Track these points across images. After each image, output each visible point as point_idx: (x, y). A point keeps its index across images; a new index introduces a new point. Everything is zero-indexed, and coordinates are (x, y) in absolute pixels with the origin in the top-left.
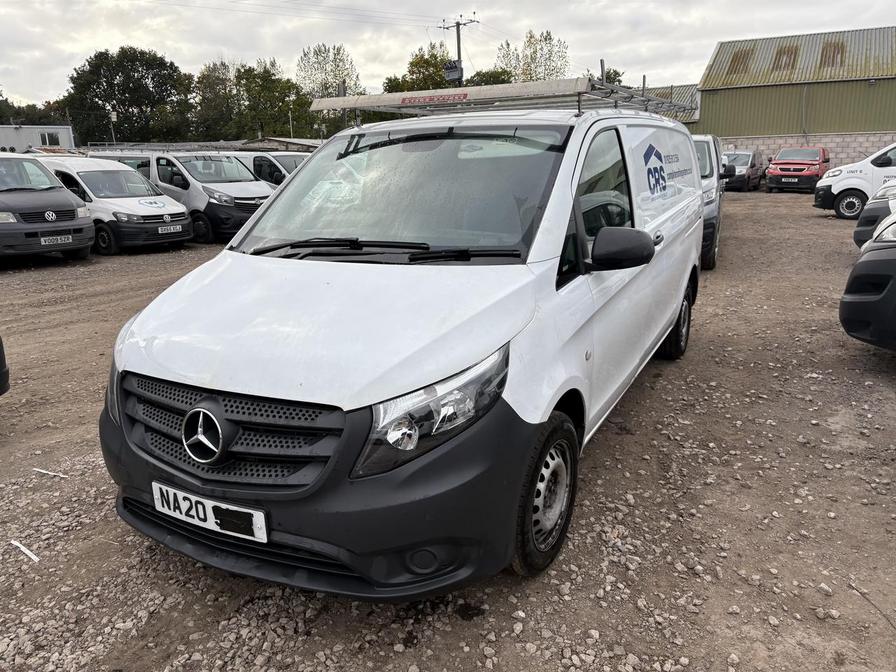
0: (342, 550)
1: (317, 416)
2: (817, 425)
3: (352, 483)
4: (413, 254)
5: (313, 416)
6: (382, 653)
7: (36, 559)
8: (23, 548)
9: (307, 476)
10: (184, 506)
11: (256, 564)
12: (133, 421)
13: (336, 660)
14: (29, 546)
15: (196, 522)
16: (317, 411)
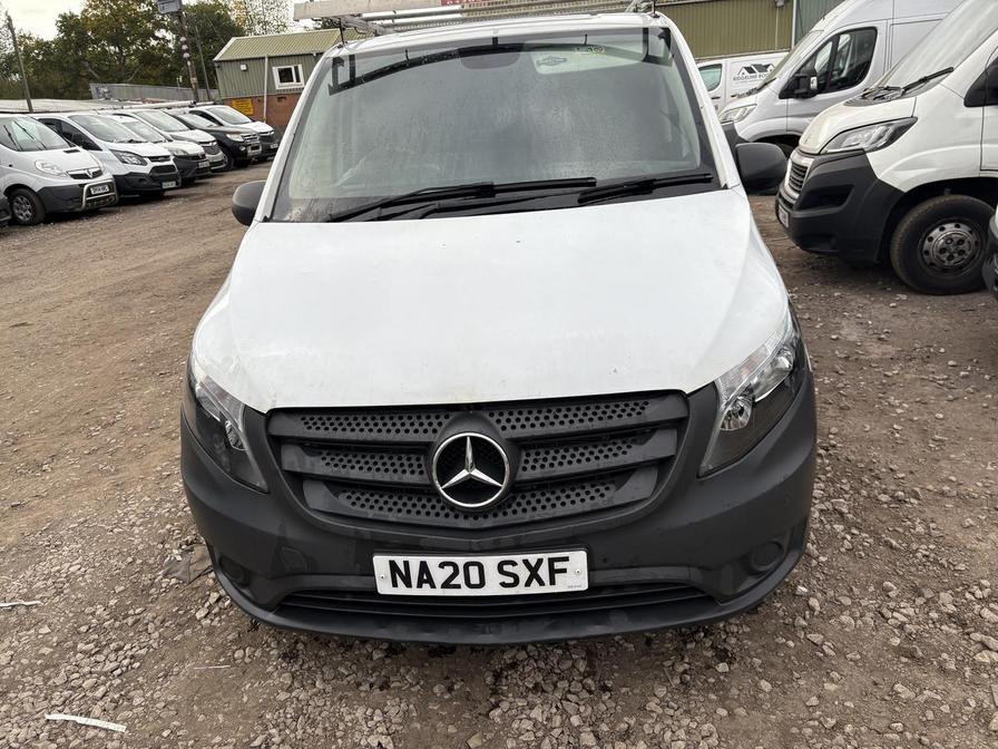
0: (693, 570)
1: (643, 408)
2: (837, 339)
3: (702, 483)
4: (584, 193)
5: (638, 409)
6: (712, 680)
7: (120, 728)
8: (81, 720)
9: (640, 488)
10: (440, 575)
11: (548, 623)
12: (298, 479)
13: (676, 706)
14: (88, 714)
15: (465, 591)
16: (641, 402)
